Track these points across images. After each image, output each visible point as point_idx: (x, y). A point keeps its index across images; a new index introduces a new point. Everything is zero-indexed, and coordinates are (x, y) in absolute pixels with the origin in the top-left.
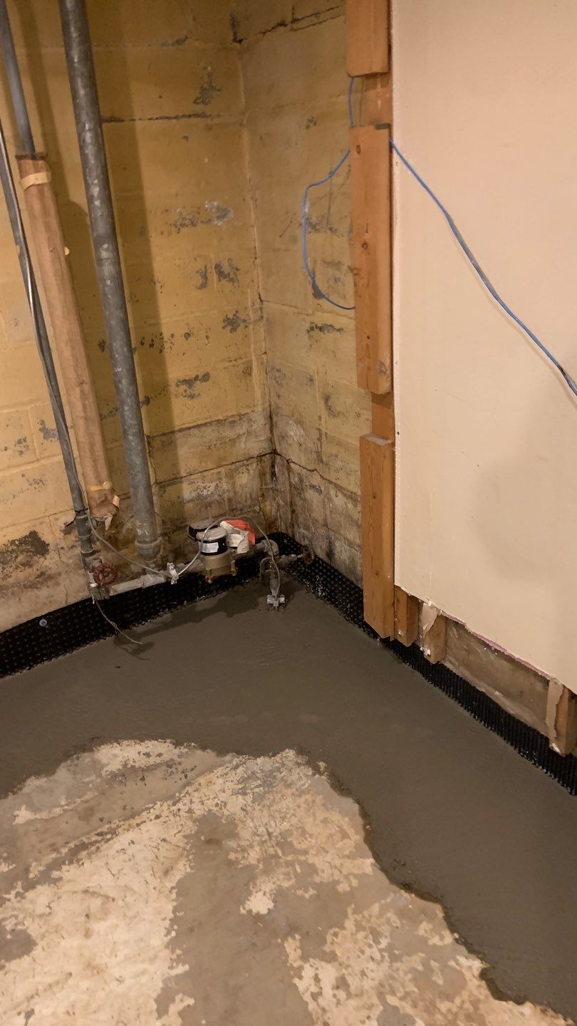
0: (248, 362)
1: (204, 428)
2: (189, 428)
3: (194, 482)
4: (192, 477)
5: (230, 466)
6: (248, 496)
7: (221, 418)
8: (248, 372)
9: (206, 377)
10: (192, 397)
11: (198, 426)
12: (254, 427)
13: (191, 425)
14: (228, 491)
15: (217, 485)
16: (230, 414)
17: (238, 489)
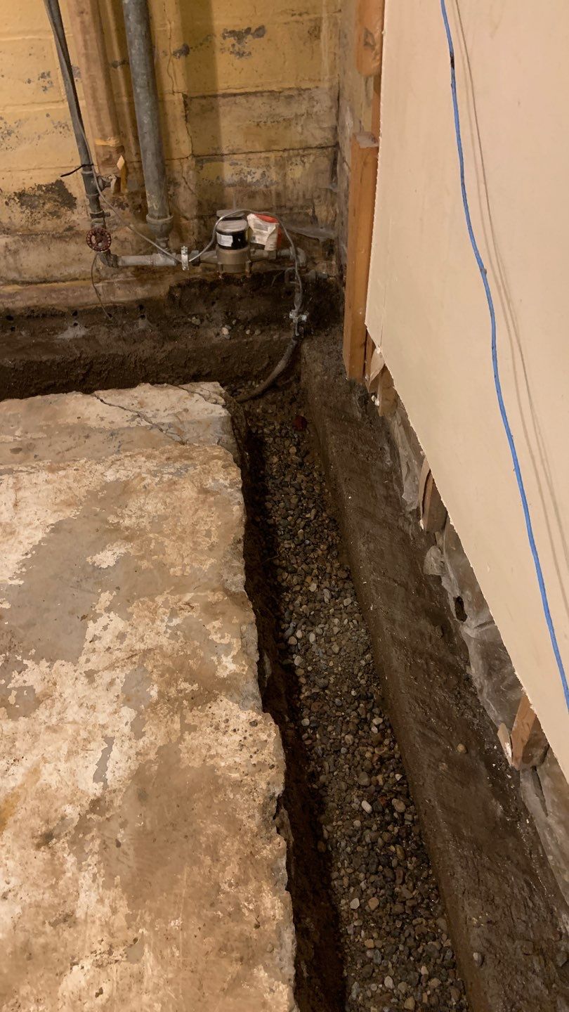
0: (316, 19)
1: (252, 99)
2: (235, 95)
3: (237, 164)
4: (235, 156)
5: (281, 153)
6: (301, 194)
7: (274, 88)
8: (315, 33)
9: (260, 32)
10: (241, 54)
11: (246, 94)
12: (315, 110)
13: (238, 91)
14: (277, 183)
15: (263, 174)
16: (287, 85)
17: (289, 183)
